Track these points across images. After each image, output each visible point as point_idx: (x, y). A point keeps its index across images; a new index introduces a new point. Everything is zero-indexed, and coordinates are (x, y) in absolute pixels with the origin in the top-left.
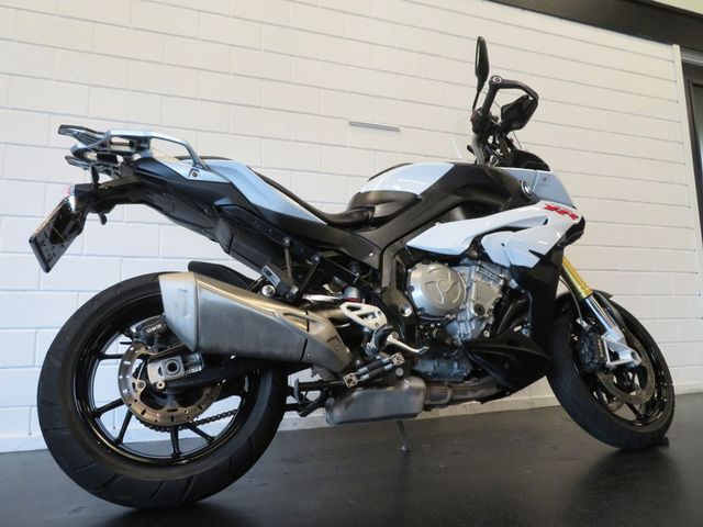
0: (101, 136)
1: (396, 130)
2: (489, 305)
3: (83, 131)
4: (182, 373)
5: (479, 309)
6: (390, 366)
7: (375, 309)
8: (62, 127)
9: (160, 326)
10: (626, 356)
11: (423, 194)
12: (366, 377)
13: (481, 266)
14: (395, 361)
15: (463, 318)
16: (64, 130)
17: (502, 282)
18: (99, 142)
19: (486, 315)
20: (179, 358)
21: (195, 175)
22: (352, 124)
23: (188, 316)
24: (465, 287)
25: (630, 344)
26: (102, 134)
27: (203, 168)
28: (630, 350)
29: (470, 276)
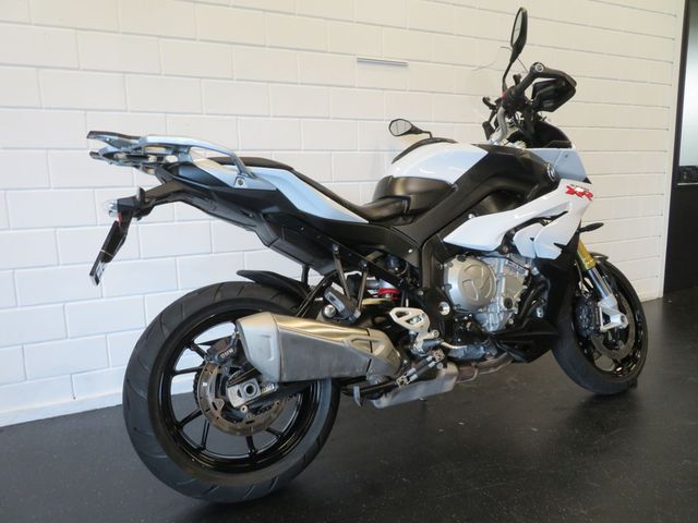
0: (136, 141)
1: (404, 65)
2: (516, 298)
3: (116, 138)
4: (259, 394)
5: (508, 303)
6: (433, 363)
7: (419, 312)
8: (91, 133)
9: (231, 351)
10: (617, 320)
11: (456, 182)
12: (415, 377)
13: (509, 259)
14: (437, 358)
15: (493, 310)
16: (94, 134)
17: (526, 273)
18: (134, 147)
19: (513, 308)
20: (254, 380)
21: (241, 184)
22: (360, 61)
23: (272, 359)
24: (495, 279)
25: (621, 309)
26: (137, 138)
27: (250, 177)
28: (620, 315)
29: (499, 269)
